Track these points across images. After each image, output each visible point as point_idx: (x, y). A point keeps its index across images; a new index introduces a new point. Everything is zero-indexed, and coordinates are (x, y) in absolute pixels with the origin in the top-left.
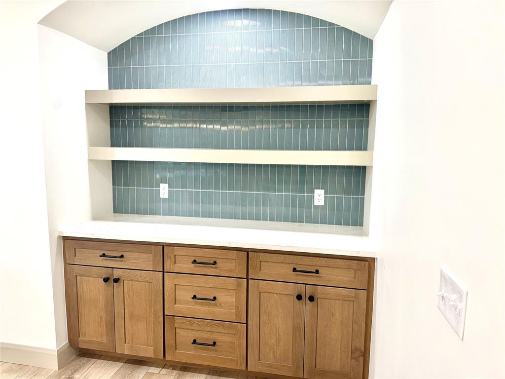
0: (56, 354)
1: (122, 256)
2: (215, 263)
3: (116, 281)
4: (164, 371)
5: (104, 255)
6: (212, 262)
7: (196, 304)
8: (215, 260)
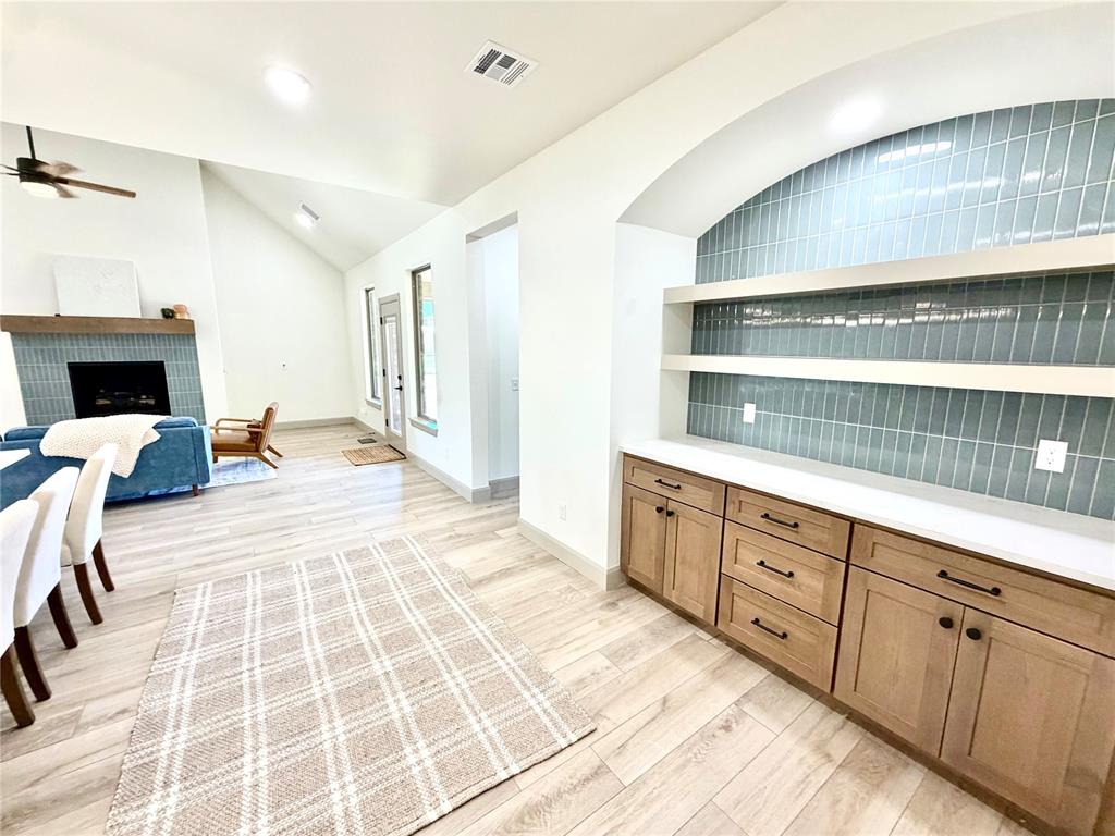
0: (605, 573)
1: (679, 487)
2: (796, 525)
3: (670, 514)
4: (715, 642)
5: (660, 481)
6: (792, 523)
7: (764, 572)
8: (797, 521)
